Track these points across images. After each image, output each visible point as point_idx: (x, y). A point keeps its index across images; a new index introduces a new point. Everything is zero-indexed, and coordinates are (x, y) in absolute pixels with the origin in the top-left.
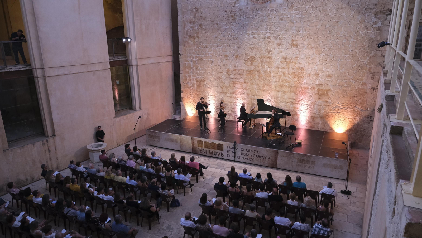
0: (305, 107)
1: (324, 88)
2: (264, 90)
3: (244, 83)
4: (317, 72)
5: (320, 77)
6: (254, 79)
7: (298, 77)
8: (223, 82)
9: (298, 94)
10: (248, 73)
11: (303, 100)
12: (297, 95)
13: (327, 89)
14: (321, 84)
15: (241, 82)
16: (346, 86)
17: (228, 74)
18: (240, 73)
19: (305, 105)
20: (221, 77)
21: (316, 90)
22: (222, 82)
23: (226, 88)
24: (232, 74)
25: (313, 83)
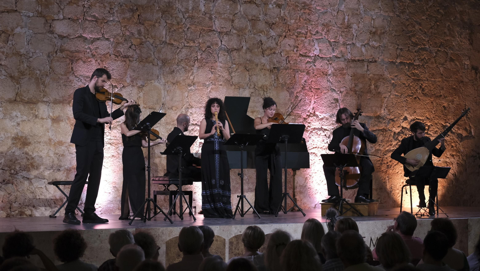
0: (321, 138)
1: (368, 73)
2: (189, 85)
3: (113, 56)
4: (346, 20)
5: (355, 35)
6: (151, 41)
7: (297, 37)
8: (22, 51)
9: (300, 97)
10: (128, 15)
11: (314, 115)
12: (297, 97)
13: (374, 75)
14: (360, 59)
15: (103, 52)
16: (419, 65)
17: (43, 20)
18: (94, 16)
19: (321, 132)
20: (12, 30)
21: (348, 78)
22: (18, 54)
23: (37, 79)
24: (61, 17)
25: (339, 56)
